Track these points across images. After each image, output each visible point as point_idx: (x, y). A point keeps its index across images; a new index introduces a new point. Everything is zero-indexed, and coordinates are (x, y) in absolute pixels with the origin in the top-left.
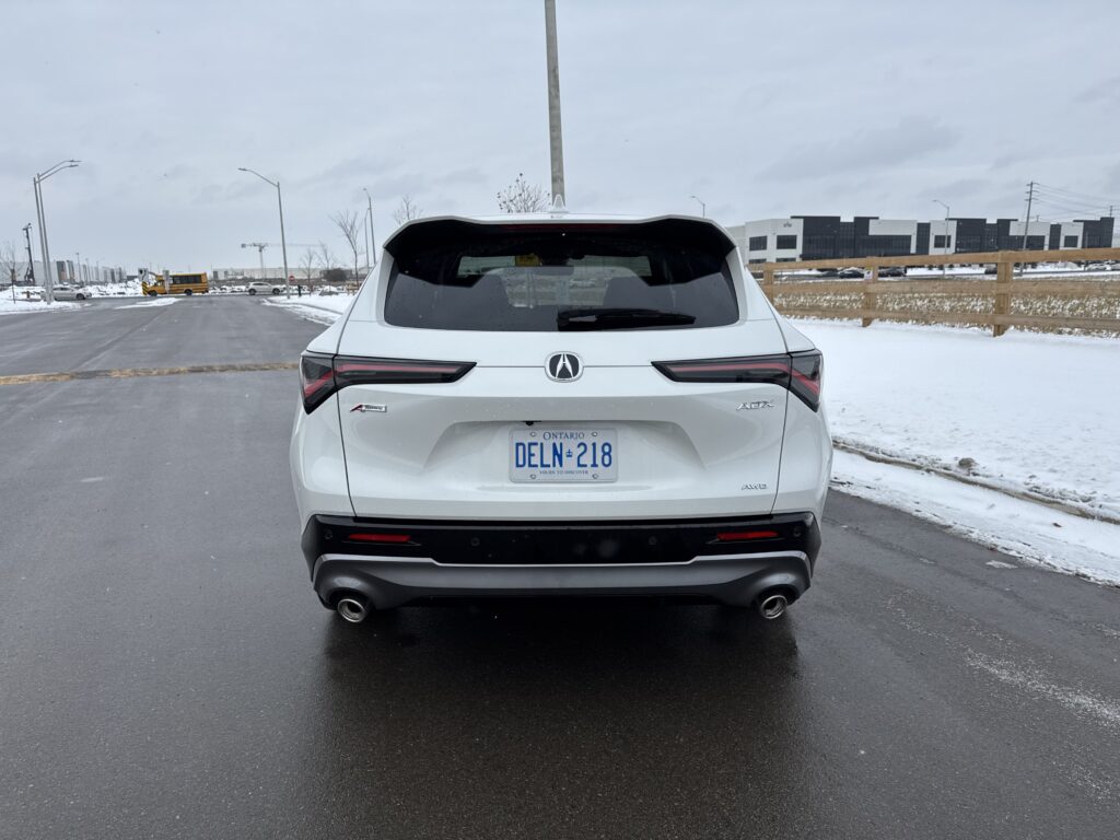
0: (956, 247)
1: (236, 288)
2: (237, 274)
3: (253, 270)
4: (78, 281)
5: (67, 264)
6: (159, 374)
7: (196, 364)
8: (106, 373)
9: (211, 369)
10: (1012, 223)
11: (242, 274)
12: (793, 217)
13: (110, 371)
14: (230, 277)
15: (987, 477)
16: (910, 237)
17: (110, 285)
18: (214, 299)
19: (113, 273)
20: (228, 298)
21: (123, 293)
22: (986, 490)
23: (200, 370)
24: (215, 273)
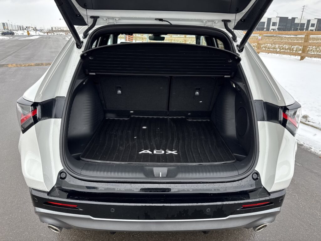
0: (279, 26)
1: (58, 33)
2: (59, 28)
3: (63, 27)
4: (9, 29)
5: (5, 24)
6: (24, 66)
7: (37, 62)
8: (6, 65)
9: (42, 64)
10: (296, 19)
13: (8, 65)
14: (57, 29)
15: (314, 123)
16: (265, 22)
17: (19, 31)
18: (51, 37)
19: (20, 27)
20: (55, 37)
21: (23, 34)
22: (313, 128)
23: (38, 65)
24: (52, 28)
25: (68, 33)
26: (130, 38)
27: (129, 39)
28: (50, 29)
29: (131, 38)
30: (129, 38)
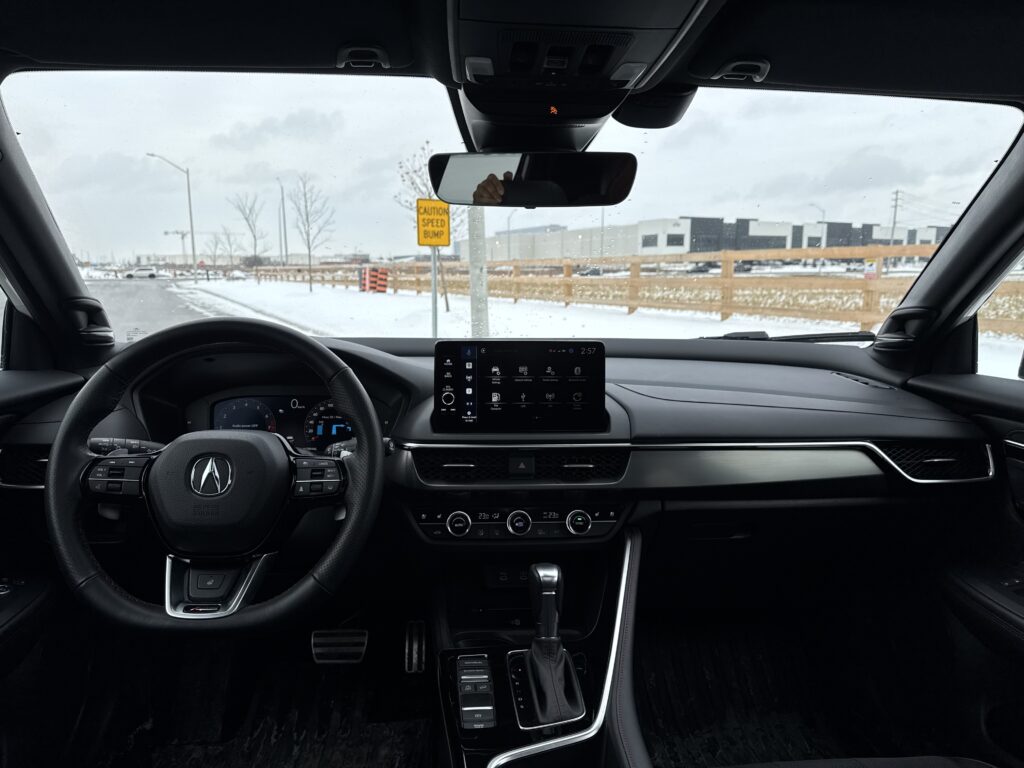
0: (827, 246)
2: (159, 259)
3: (174, 257)
10: (874, 228)
11: (164, 259)
12: (682, 218)
14: (152, 262)
16: (785, 237)
24: (139, 259)
25: (184, 273)
26: (375, 282)
27: (373, 285)
28: (133, 261)
29: (379, 282)
30: (372, 282)
